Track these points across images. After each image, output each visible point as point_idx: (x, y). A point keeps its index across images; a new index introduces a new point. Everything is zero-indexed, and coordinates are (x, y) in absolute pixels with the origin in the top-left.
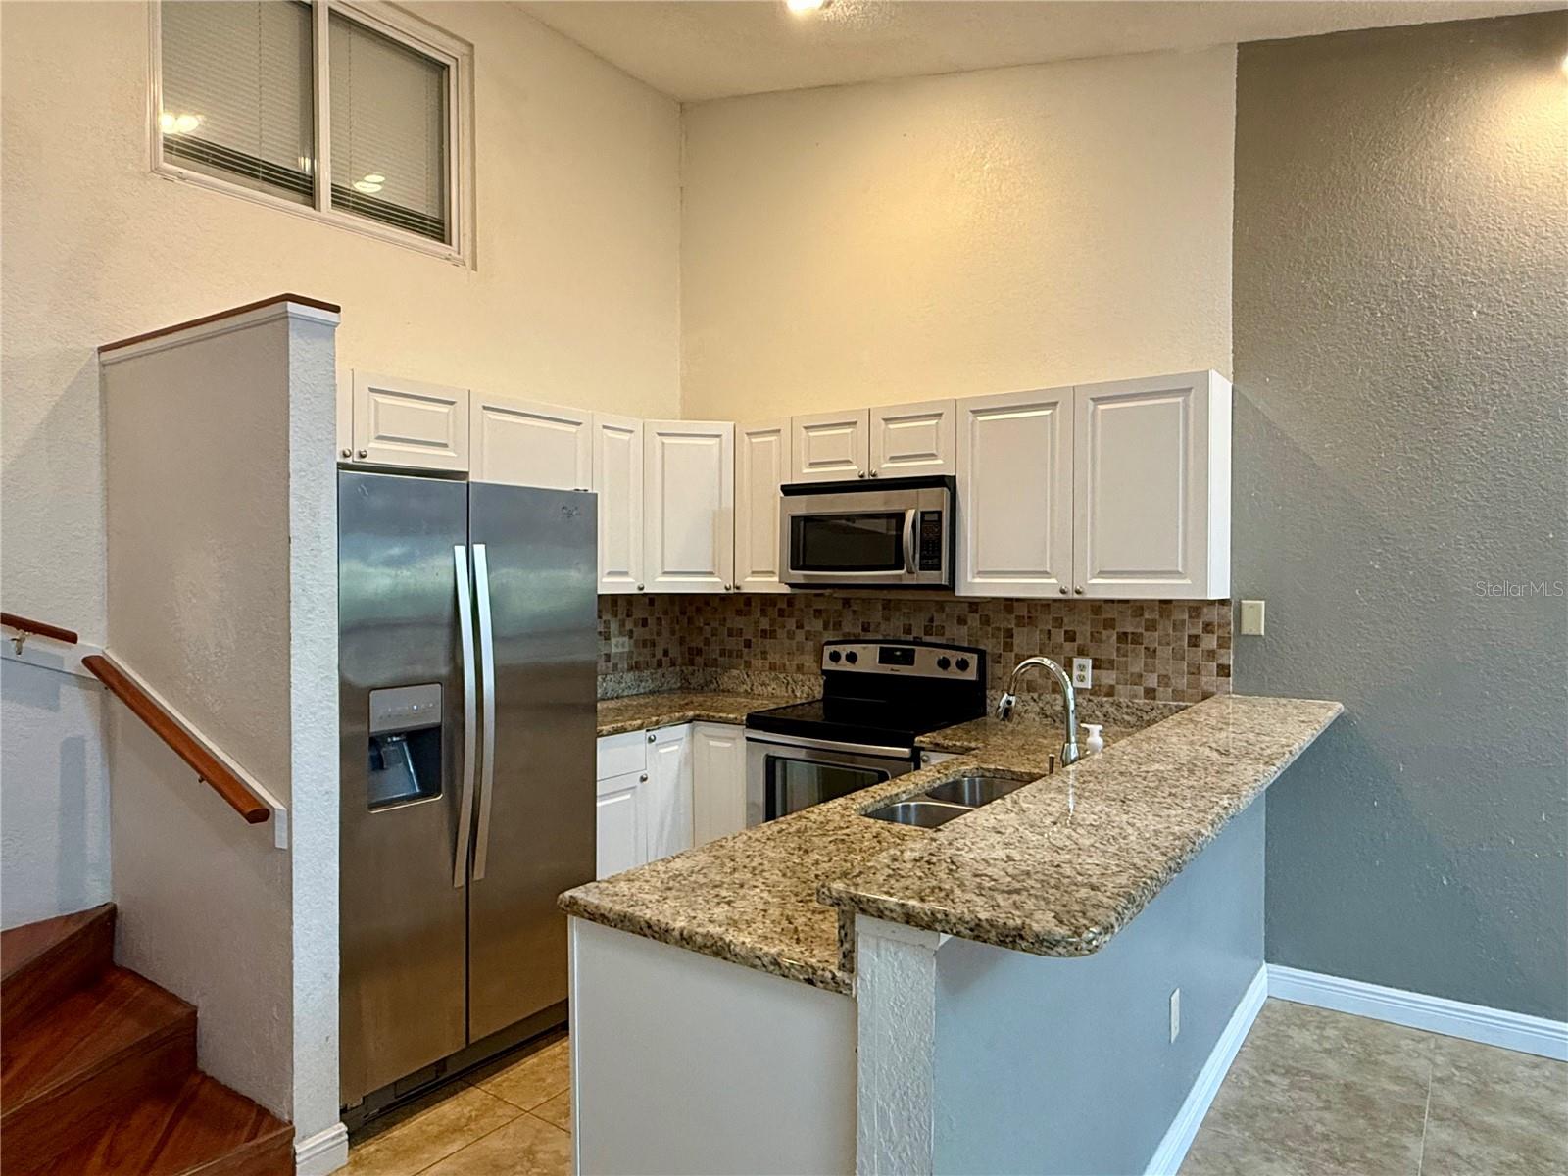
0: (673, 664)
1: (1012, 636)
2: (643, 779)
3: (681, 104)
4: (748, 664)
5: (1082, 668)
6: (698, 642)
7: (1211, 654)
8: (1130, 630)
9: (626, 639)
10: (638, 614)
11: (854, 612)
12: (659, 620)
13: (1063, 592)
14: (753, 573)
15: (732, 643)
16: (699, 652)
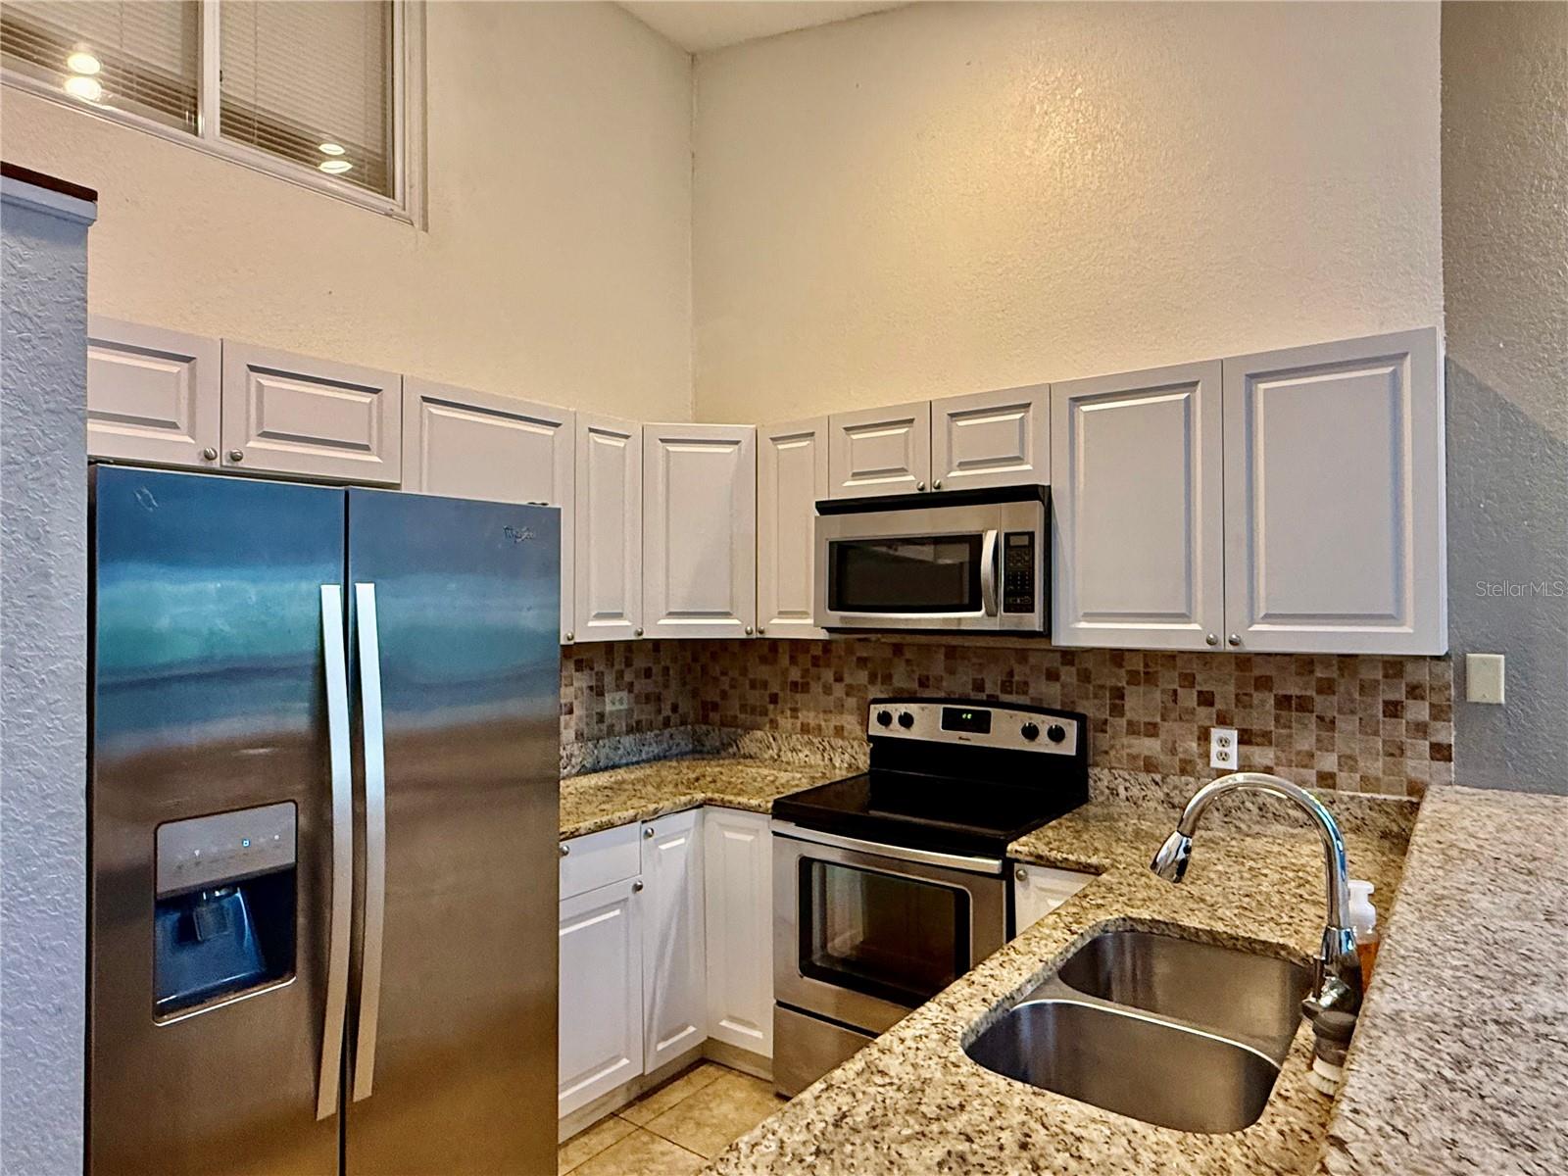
0: (683, 723)
1: (1122, 697)
2: (638, 888)
3: (693, 56)
4: (774, 725)
5: (1224, 742)
6: (713, 696)
7: (1421, 729)
8: (1294, 691)
9: (624, 694)
10: (640, 662)
11: (908, 661)
12: (666, 669)
13: (1210, 642)
14: (780, 613)
15: (755, 697)
16: (715, 707)
